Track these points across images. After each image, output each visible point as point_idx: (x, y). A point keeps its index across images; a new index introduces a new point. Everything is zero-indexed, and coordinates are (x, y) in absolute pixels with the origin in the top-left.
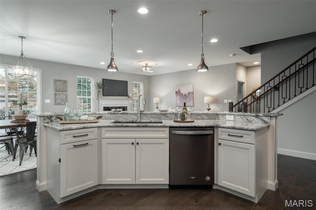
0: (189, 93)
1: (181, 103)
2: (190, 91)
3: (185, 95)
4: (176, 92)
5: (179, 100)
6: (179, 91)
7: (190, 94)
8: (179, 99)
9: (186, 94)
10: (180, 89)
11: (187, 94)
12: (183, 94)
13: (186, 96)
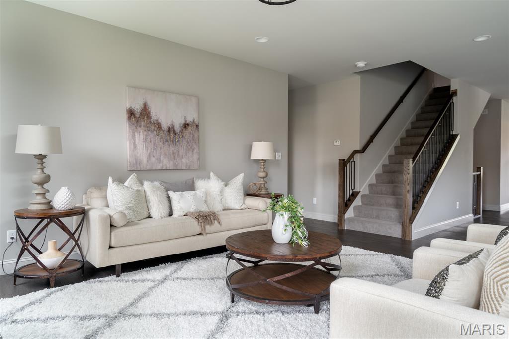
0: (186, 126)
1: (153, 159)
2: (190, 120)
3: (171, 130)
4: (131, 113)
5: (147, 148)
6: (145, 112)
7: (190, 128)
8: (145, 140)
9: (173, 127)
10: (149, 103)
11: (178, 128)
12: (165, 126)
13: (175, 133)
